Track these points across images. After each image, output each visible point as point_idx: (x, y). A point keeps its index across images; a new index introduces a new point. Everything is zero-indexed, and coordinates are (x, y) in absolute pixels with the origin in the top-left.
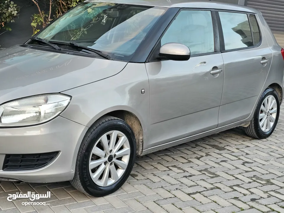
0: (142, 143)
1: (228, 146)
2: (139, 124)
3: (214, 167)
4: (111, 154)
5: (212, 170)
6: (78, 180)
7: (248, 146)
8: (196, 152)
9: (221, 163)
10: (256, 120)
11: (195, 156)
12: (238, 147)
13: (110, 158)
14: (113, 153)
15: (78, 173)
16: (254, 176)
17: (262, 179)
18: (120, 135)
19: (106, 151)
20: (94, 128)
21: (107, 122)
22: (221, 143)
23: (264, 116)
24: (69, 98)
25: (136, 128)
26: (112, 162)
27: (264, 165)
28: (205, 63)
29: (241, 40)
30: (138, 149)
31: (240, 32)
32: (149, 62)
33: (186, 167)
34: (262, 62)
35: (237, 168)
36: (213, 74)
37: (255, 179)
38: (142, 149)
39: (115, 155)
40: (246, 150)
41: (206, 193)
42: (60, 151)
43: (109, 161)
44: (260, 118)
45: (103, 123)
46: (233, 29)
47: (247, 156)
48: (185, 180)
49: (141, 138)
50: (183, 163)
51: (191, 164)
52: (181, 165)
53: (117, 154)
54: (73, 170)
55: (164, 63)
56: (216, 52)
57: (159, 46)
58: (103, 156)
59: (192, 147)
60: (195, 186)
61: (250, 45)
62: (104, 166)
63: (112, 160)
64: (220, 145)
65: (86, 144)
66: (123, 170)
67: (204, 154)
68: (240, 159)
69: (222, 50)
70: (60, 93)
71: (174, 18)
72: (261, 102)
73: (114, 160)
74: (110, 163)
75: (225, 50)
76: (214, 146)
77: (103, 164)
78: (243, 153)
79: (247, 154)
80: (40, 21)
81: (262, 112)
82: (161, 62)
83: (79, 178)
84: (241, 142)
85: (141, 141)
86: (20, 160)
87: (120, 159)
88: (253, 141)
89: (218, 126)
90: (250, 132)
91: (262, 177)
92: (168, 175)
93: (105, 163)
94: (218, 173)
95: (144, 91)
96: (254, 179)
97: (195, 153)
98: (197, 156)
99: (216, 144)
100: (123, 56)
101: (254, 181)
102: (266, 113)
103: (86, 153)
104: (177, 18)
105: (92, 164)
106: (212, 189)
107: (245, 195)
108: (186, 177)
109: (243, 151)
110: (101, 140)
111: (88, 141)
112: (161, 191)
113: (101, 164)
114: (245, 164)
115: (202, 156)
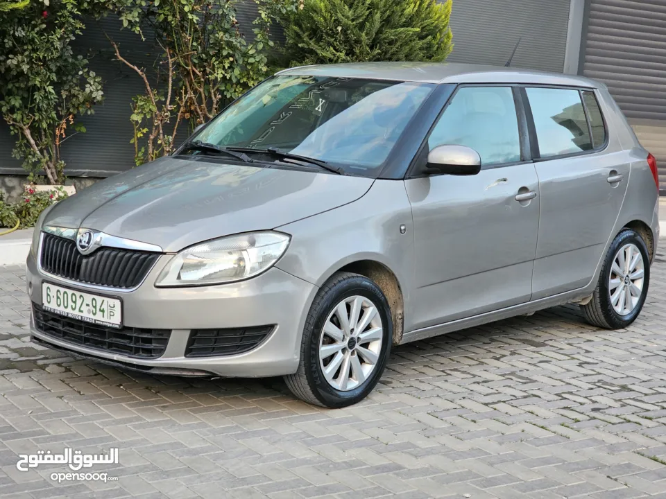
0: (401, 321)
1: (551, 340)
2: (397, 286)
3: (527, 370)
4: (353, 336)
5: (524, 374)
6: (302, 376)
7: (589, 341)
8: (492, 350)
9: (538, 364)
10: (603, 291)
11: (492, 355)
12: (570, 342)
13: (352, 343)
14: (355, 334)
15: (303, 363)
16: (599, 381)
17: (612, 385)
18: (366, 305)
19: (345, 331)
20: (327, 289)
21: (346, 281)
22: (537, 336)
23: (620, 284)
24: (288, 238)
25: (390, 295)
26: (354, 351)
27: (618, 366)
28: (505, 180)
29: (573, 140)
30: (394, 333)
31: (568, 124)
32: (409, 178)
33: (477, 371)
34: (610, 179)
35: (568, 370)
36: (520, 201)
37: (601, 384)
38: (402, 332)
39: (359, 338)
40: (586, 346)
41: (514, 403)
42: (276, 324)
43: (351, 348)
44: (610, 288)
45: (340, 282)
46: (555, 118)
47: (587, 354)
48: (476, 387)
49: (399, 311)
50: (470, 365)
51: (485, 367)
52: (466, 368)
53: (362, 336)
54: (296, 357)
55: (435, 180)
56: (523, 160)
57: (425, 150)
58: (339, 338)
59: (484, 343)
60: (495, 394)
61: (587, 148)
62: (342, 355)
63: (354, 345)
64: (537, 340)
65: (315, 314)
66: (371, 366)
67: (507, 353)
68: (573, 358)
69: (535, 156)
70: (272, 230)
71: (448, 102)
72: (611, 256)
73: (357, 346)
74: (350, 351)
75: (539, 157)
76: (525, 341)
77: (340, 352)
78: (579, 350)
79: (587, 351)
80: (150, 110)
81: (614, 275)
82: (430, 178)
83: (304, 373)
84: (576, 334)
85: (400, 317)
86: (213, 340)
87: (366, 345)
88: (598, 332)
89: (531, 297)
90: (593, 316)
91: (614, 382)
92: (446, 381)
93: (344, 350)
94: (534, 378)
95: (405, 229)
96: (597, 384)
97: (490, 351)
98: (495, 355)
99: (530, 338)
100: (365, 169)
101: (599, 387)
102: (623, 277)
103: (315, 330)
104: (454, 101)
105: (324, 350)
106: (525, 397)
107: (581, 404)
108: (478, 383)
109: (580, 348)
110: (336, 311)
111: (317, 309)
112: (438, 402)
113: (337, 352)
114: (583, 365)
115: (504, 356)
